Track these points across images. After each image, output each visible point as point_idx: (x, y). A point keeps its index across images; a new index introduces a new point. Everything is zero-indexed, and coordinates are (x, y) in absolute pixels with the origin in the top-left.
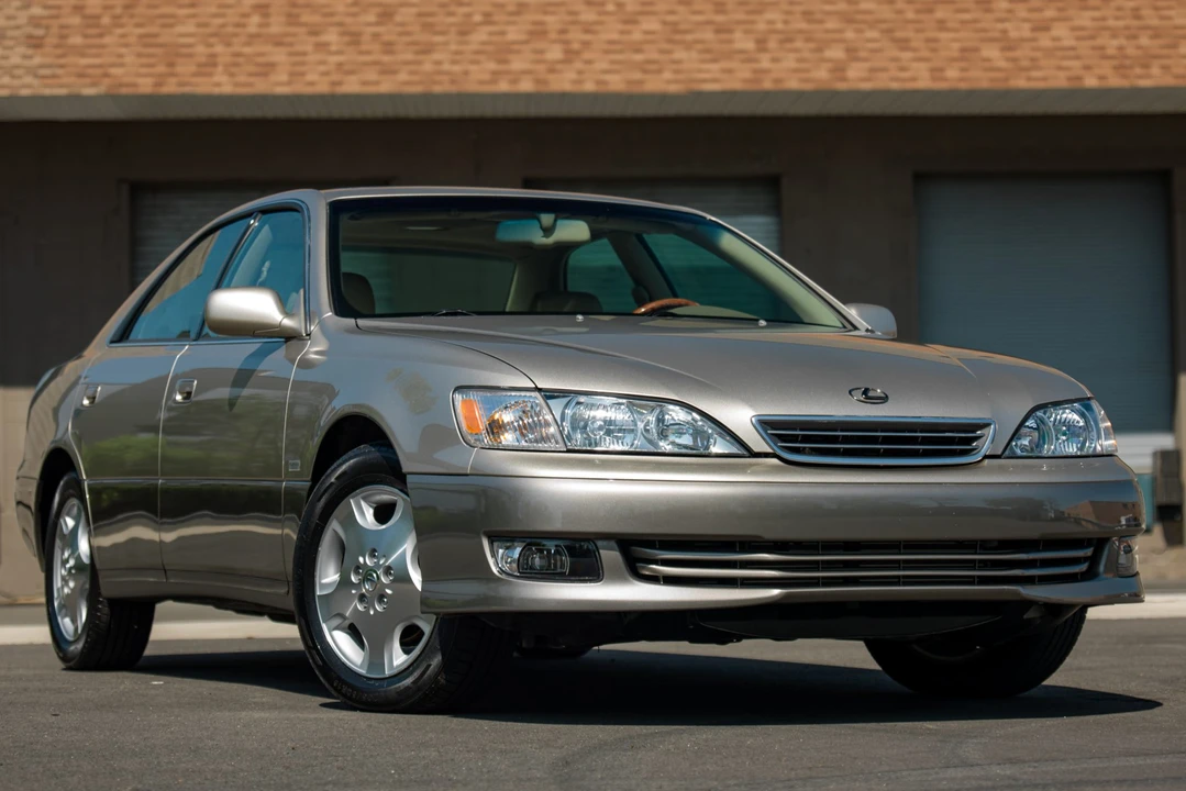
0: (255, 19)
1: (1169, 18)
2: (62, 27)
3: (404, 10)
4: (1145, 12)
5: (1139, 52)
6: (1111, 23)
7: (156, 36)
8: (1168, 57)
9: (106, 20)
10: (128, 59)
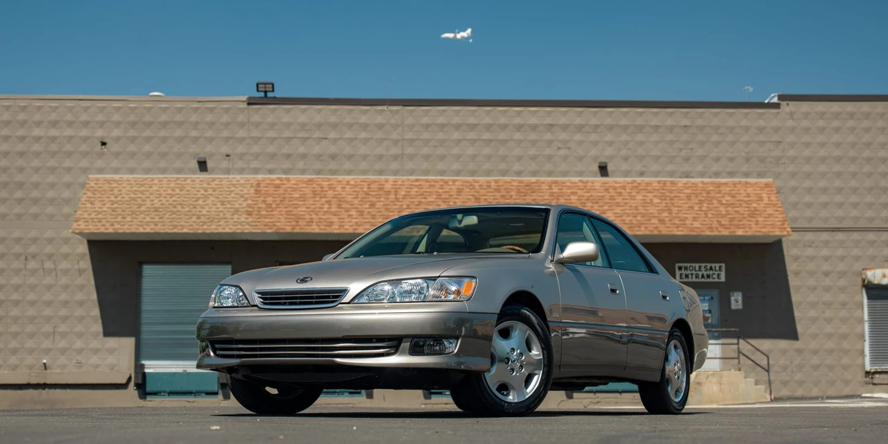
0: (326, 206)
1: (648, 210)
2: (259, 208)
3: (378, 203)
4: (640, 208)
5: (636, 222)
6: (628, 211)
7: (292, 211)
8: (647, 224)
9: (274, 206)
10: (282, 220)
